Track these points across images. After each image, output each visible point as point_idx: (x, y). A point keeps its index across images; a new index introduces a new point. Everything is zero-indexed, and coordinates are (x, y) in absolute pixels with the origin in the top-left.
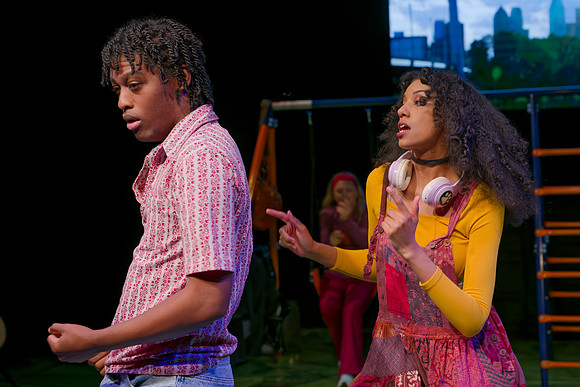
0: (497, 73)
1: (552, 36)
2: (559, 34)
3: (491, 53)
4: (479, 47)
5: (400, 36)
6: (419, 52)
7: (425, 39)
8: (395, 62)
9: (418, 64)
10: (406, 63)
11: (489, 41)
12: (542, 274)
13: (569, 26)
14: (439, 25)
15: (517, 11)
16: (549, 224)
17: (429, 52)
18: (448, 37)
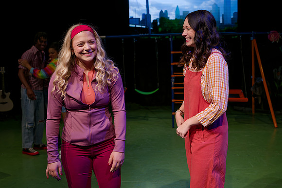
0: (160, 29)
1: (176, 19)
2: (178, 18)
3: (159, 23)
4: (155, 21)
5: (132, 18)
6: (138, 22)
7: (139, 19)
8: (131, 25)
9: (137, 26)
10: (134, 26)
11: (158, 20)
12: (173, 88)
13: (181, 16)
14: (144, 15)
15: (166, 11)
16: (175, 73)
17: (141, 23)
18: (146, 18)
